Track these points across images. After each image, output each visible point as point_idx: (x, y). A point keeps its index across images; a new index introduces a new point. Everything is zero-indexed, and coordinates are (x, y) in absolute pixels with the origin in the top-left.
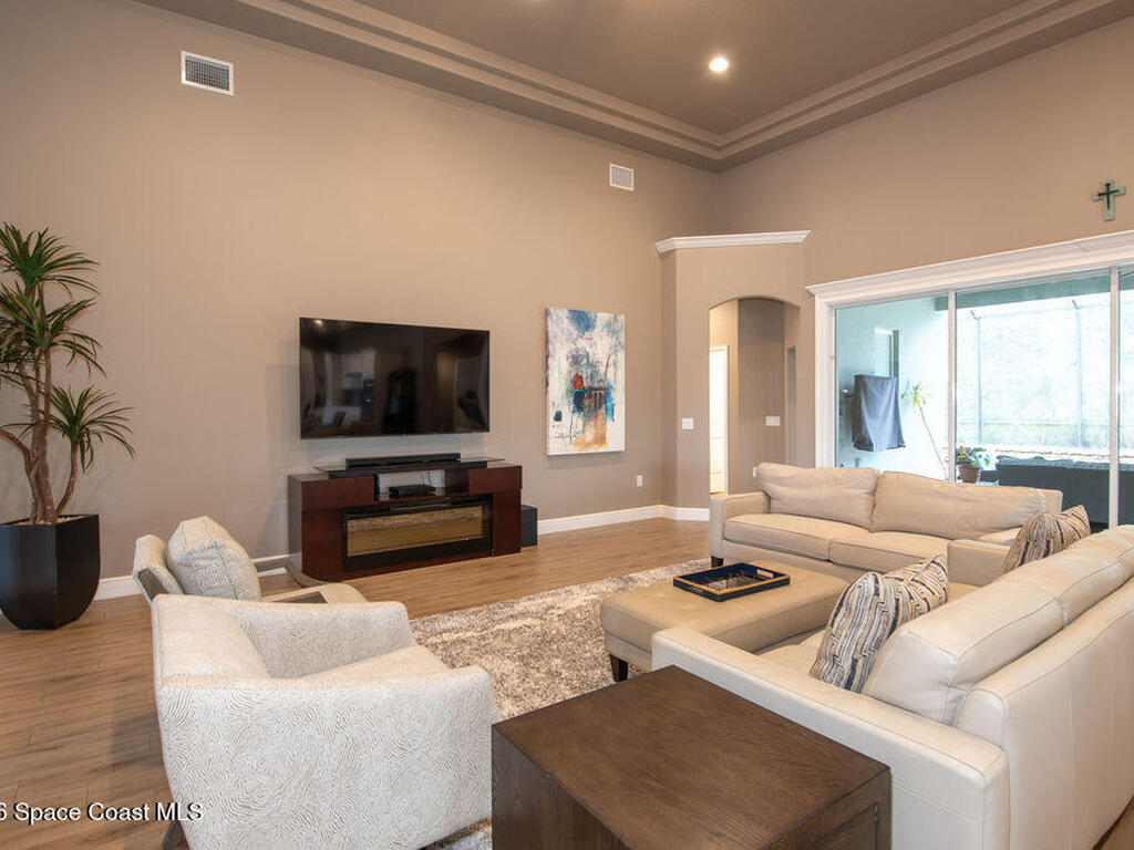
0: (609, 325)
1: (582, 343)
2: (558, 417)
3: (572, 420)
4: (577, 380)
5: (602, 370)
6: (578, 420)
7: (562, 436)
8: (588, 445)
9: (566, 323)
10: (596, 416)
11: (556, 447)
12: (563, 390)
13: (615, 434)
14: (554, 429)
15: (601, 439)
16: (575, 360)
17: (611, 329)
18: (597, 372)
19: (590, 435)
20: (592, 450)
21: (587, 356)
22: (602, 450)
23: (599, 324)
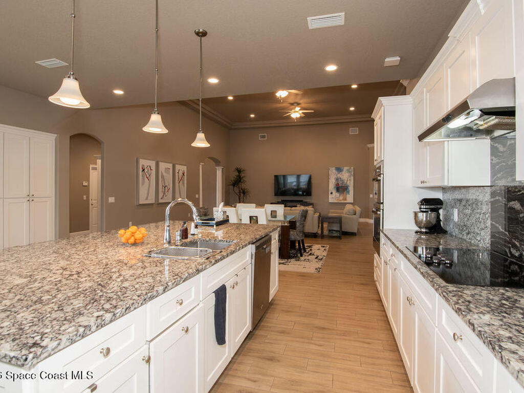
0: (348, 170)
1: (339, 175)
2: (332, 193)
3: (335, 194)
4: (337, 185)
5: (346, 182)
6: (338, 195)
7: (333, 198)
8: (340, 201)
9: (334, 171)
10: (343, 194)
11: (331, 201)
12: (333, 187)
13: (350, 198)
14: (330, 196)
15: (346, 199)
16: (337, 179)
17: (348, 171)
18: (344, 182)
19: (341, 198)
20: (342, 202)
21: (341, 178)
22: (345, 202)
23: (344, 170)
